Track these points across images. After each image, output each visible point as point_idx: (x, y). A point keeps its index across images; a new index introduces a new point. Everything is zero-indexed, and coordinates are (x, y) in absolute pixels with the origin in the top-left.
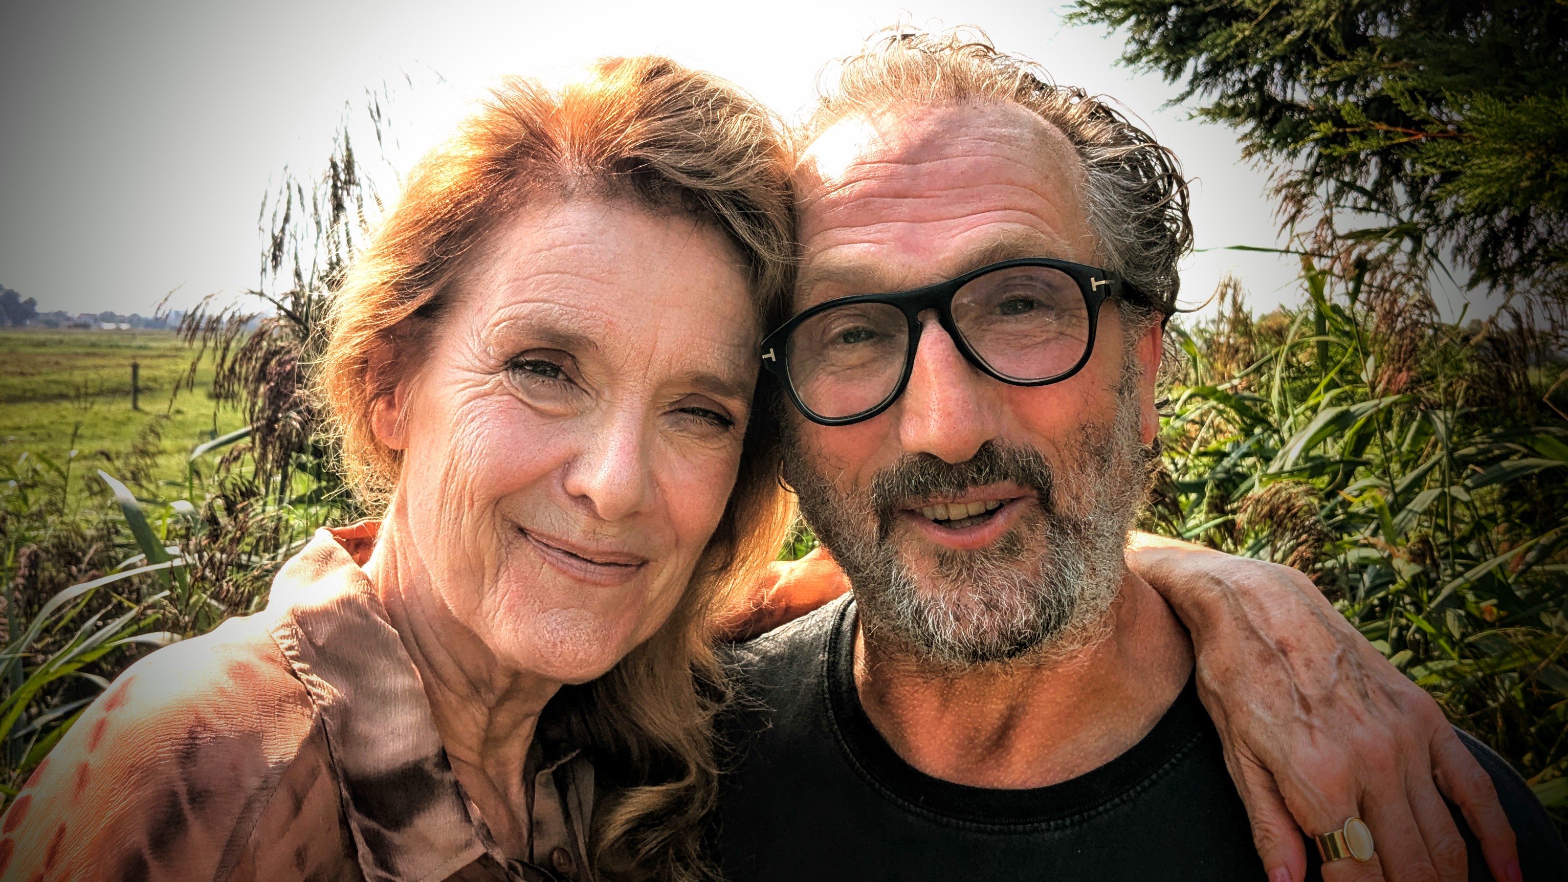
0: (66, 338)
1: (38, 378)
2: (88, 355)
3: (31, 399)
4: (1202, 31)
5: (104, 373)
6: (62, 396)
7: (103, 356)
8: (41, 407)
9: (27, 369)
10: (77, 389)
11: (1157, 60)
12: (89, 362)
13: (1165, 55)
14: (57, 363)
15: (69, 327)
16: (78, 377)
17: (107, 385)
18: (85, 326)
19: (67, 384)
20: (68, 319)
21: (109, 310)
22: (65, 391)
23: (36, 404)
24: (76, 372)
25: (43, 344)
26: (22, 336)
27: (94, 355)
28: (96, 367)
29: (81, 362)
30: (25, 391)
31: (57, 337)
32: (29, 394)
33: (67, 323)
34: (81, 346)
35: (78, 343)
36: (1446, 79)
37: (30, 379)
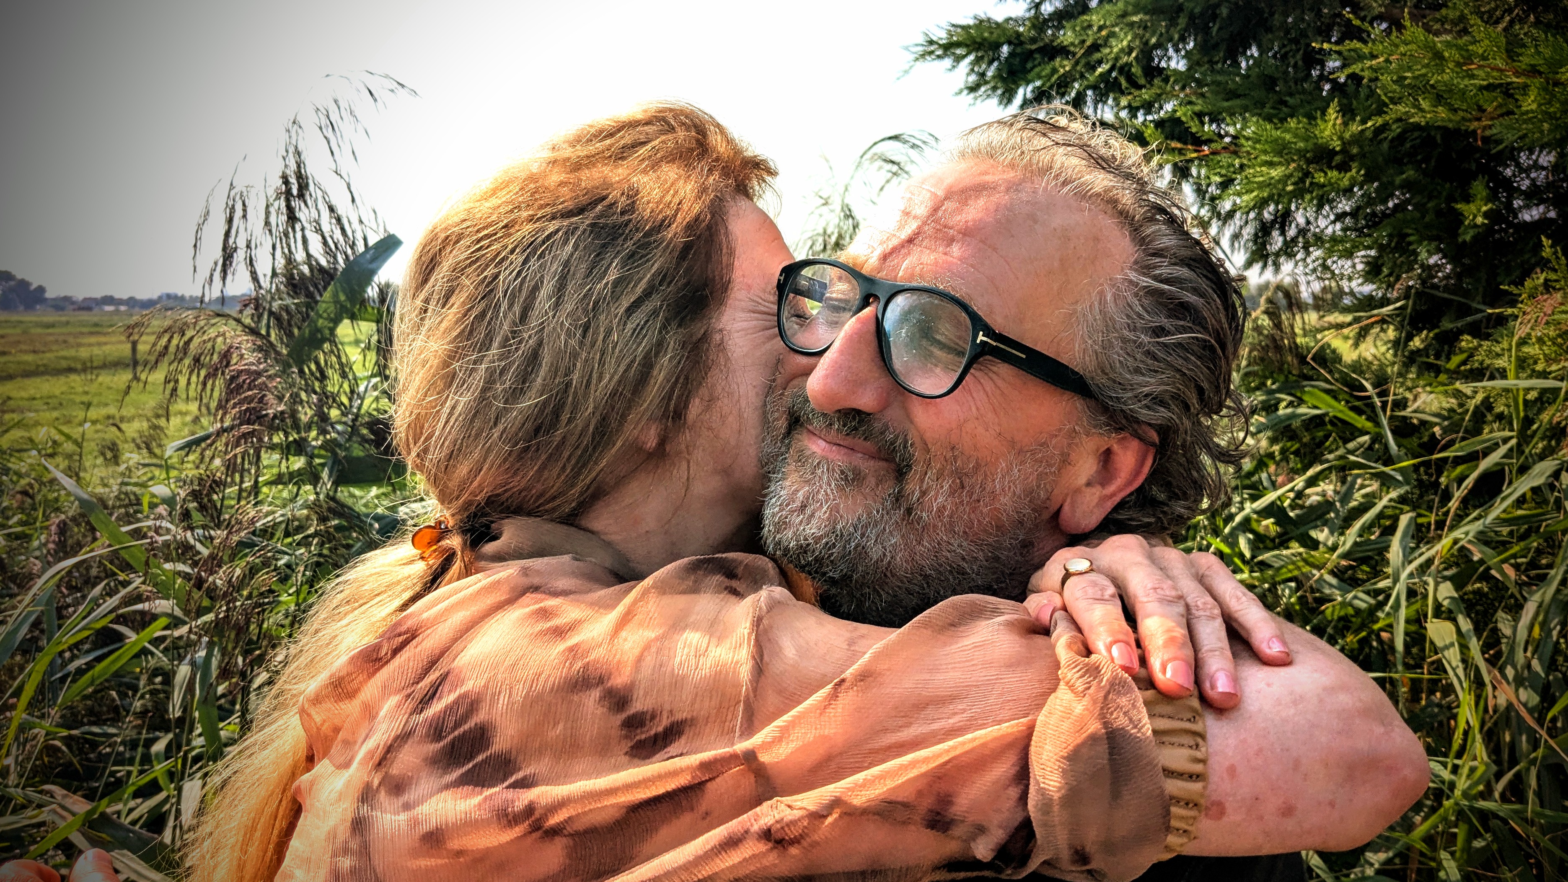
0: (72, 319)
1: (48, 355)
2: (91, 334)
3: (43, 374)
4: (1029, 65)
5: (107, 349)
6: (70, 370)
7: (105, 334)
8: (53, 380)
9: (38, 346)
10: (84, 363)
11: (994, 89)
12: (93, 340)
13: (999, 85)
14: (65, 342)
15: (74, 310)
16: (84, 353)
17: (110, 359)
18: (89, 309)
19: (75, 359)
20: (73, 303)
21: (109, 294)
22: (73, 365)
23: (47, 377)
24: (82, 349)
25: (52, 325)
26: (34, 319)
27: (98, 333)
28: (99, 344)
29: (86, 340)
30: (38, 366)
31: (64, 319)
32: (42, 369)
33: (72, 307)
34: (84, 326)
35: (83, 324)
36: (1226, 104)
37: (41, 355)
